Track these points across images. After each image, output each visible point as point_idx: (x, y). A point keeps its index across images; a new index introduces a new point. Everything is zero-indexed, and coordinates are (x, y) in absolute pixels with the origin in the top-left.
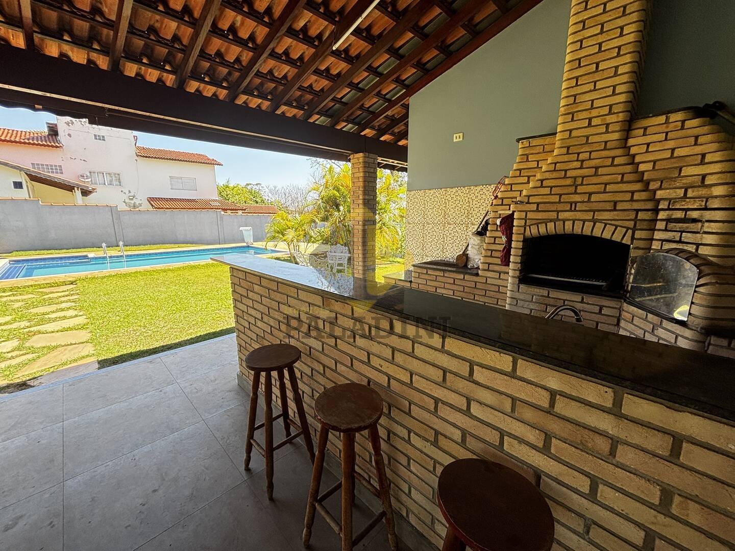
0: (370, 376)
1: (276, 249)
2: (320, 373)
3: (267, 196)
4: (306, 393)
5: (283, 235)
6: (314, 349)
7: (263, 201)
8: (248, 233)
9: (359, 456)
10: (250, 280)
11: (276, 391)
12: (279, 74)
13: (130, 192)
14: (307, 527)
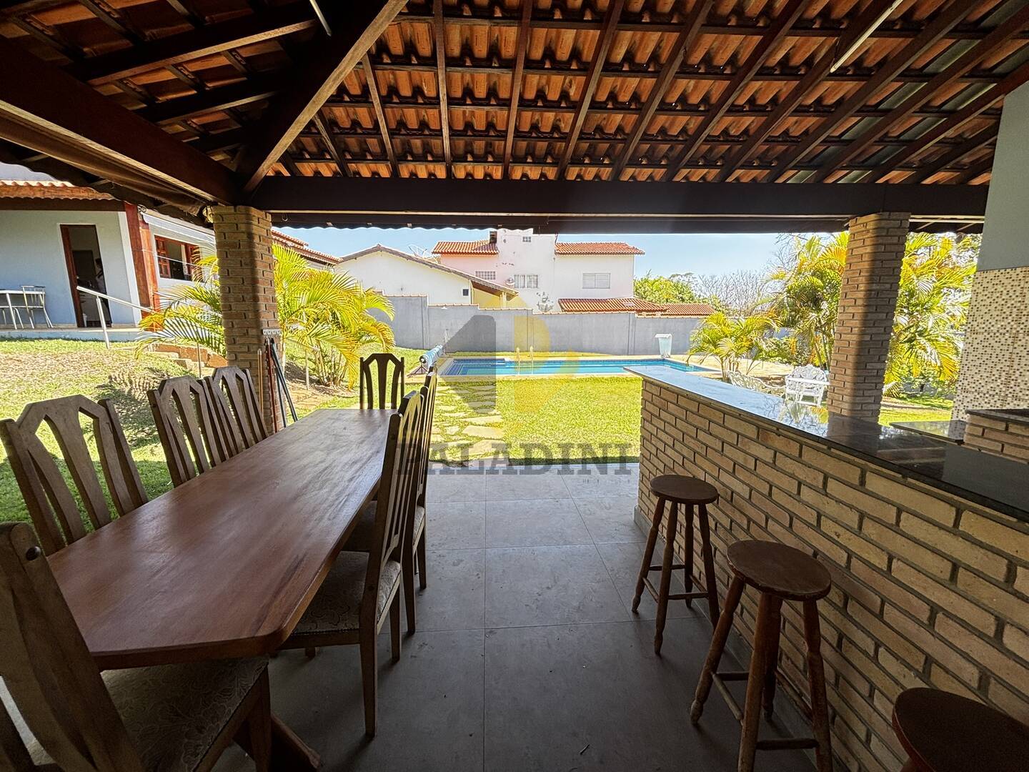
0: (818, 547)
1: (702, 366)
2: (742, 528)
3: (699, 290)
4: (719, 550)
5: (716, 346)
6: (738, 494)
7: (692, 298)
8: (665, 342)
9: (788, 658)
10: (664, 397)
11: (680, 540)
12: (736, 131)
13: (544, 294)
14: (698, 699)
